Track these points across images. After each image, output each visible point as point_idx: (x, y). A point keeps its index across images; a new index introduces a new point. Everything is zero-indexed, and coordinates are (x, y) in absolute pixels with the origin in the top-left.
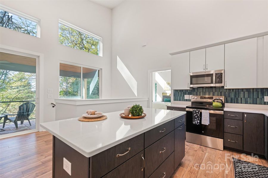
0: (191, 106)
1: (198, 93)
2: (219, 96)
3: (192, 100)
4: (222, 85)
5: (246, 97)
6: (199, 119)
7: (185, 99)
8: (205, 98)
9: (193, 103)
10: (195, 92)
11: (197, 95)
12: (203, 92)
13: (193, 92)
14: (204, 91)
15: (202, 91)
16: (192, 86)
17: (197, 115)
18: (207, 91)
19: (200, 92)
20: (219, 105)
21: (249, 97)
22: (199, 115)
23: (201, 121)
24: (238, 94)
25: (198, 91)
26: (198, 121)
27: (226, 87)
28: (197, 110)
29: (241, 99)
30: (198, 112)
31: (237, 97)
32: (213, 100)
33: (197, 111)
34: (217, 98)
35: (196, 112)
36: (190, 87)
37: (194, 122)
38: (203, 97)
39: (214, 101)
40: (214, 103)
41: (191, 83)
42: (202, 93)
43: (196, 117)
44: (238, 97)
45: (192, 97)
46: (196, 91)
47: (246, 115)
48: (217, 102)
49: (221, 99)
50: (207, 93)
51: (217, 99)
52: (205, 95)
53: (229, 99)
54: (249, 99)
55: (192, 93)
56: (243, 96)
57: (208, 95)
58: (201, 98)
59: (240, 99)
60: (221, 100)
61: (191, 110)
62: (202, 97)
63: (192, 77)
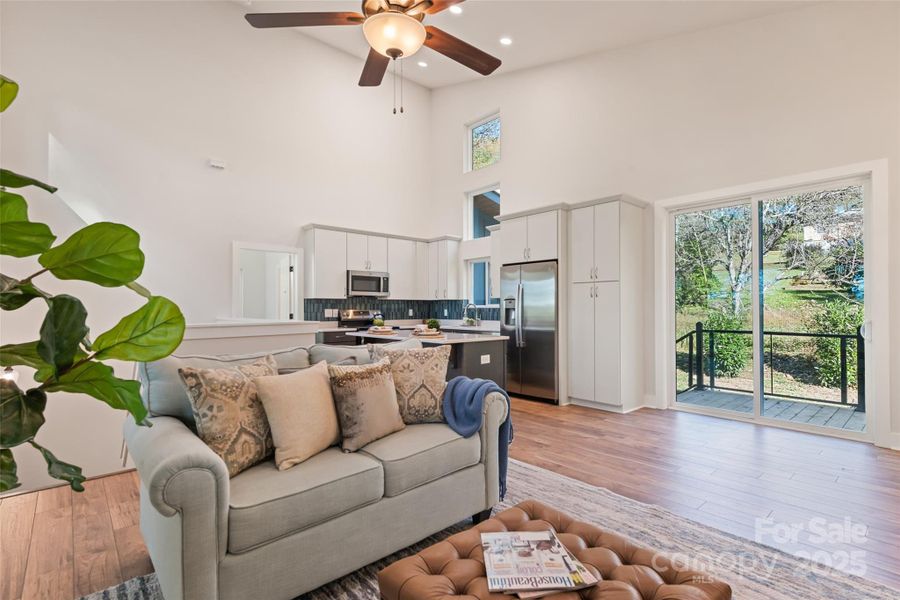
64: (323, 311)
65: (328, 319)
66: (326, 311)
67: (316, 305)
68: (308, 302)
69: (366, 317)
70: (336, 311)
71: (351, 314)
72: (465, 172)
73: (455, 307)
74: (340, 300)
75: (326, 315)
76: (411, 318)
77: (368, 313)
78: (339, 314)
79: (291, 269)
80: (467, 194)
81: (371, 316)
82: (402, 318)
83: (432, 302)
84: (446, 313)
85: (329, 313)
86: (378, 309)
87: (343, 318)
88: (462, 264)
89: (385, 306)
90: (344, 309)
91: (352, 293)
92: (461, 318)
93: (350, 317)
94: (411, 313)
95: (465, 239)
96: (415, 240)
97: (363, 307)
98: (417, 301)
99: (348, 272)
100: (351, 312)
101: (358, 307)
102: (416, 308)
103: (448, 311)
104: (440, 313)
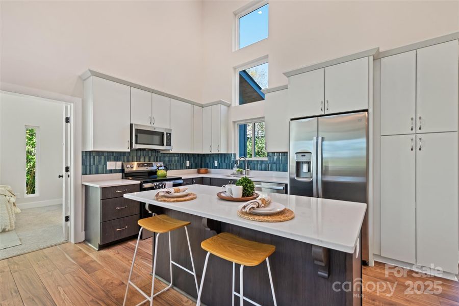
7: (108, 169)
33: (161, 185)
46: (126, 155)
55: (121, 159)
64: (105, 164)
65: (111, 171)
66: (108, 163)
67: (97, 158)
68: (87, 155)
69: (150, 169)
70: (119, 164)
71: (135, 167)
72: (233, 51)
73: (224, 160)
74: (124, 153)
75: (108, 168)
76: (188, 168)
77: (151, 165)
78: (122, 166)
79: (67, 120)
80: (235, 69)
81: (155, 168)
82: (181, 168)
83: (204, 155)
84: (216, 164)
85: (111, 165)
86: (160, 161)
87: (126, 170)
88: (231, 124)
89: (167, 159)
90: (128, 161)
91: (135, 146)
92: (232, 169)
93: (134, 169)
94: (188, 164)
95: (233, 105)
96: (193, 104)
97: (147, 160)
98: (193, 154)
99: (131, 125)
100: (135, 164)
101: (142, 159)
102: (192, 160)
103: (218, 162)
104: (211, 164)
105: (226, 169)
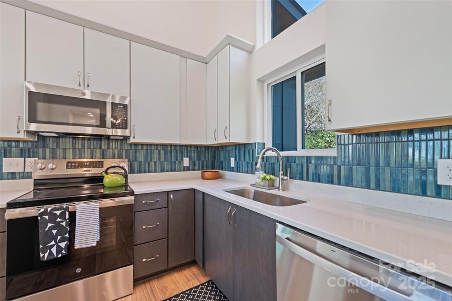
0: (31, 197)
1: (60, 152)
2: (117, 160)
3: (37, 175)
4: (127, 133)
5: (161, 160)
6: (67, 235)
8: (81, 165)
9: (38, 183)
10: (47, 150)
11: (54, 157)
12: (74, 148)
13: (40, 150)
14: (77, 147)
15: (71, 146)
16: (33, 127)
17: (57, 226)
18: (86, 147)
19: (65, 150)
20: (120, 180)
21: (165, 160)
22: (64, 224)
23: (71, 240)
24: (151, 154)
25: (58, 147)
26: (63, 245)
27: (134, 138)
28: (58, 206)
29: (155, 163)
30: (62, 215)
31: (149, 160)
32: (104, 169)
33: (58, 213)
34: (113, 165)
35: (53, 217)
36: (29, 132)
37: (44, 253)
38: (75, 162)
39: (106, 172)
40: (106, 176)
41: (32, 119)
42: (71, 151)
43: (54, 232)
44: (151, 160)
45: (36, 163)
46: (51, 146)
47: (172, 196)
48: (114, 173)
49: (121, 165)
50: (87, 152)
51: (114, 167)
52: (80, 158)
53: (136, 165)
54: (165, 162)
55: (37, 153)
56: (158, 159)
57: (90, 156)
58: (70, 165)
59: (153, 163)
60: (123, 168)
61: (32, 212)
62: (72, 162)
63: (33, 97)
76: (188, 169)
84: (232, 162)
88: (255, 83)
92: (253, 173)
94: (186, 161)
95: (258, 47)
96: (184, 55)
103: (235, 160)
104: (226, 163)
105: (247, 172)
